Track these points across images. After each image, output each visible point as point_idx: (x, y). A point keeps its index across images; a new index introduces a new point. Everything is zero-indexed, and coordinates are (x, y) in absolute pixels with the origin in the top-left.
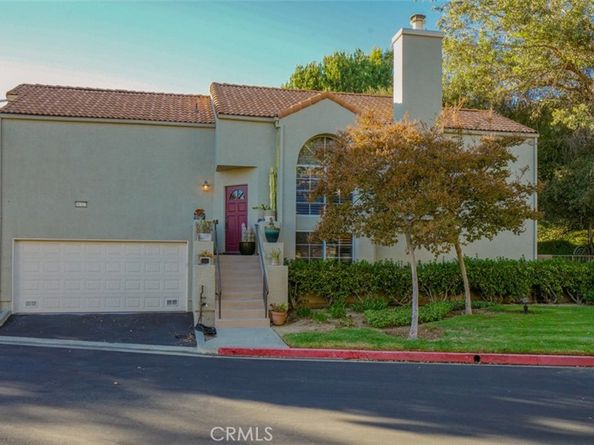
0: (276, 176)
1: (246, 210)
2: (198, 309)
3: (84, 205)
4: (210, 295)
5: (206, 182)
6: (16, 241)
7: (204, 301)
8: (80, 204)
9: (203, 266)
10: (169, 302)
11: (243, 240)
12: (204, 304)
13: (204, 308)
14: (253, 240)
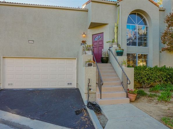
0: (117, 28)
1: (103, 44)
2: (87, 92)
3: (32, 42)
4: (94, 84)
5: (84, 33)
6: (3, 57)
7: (90, 87)
8: (31, 42)
9: (90, 67)
10: (68, 84)
11: (103, 56)
12: (90, 89)
13: (90, 92)
14: (108, 57)
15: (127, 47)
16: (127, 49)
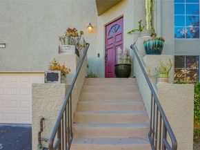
1: (122, 39)
5: (90, 24)
8: (1, 46)
14: (129, 63)
15: (175, 42)
16: (175, 46)
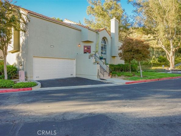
3: (53, 47)
5: (79, 44)
6: (34, 57)
